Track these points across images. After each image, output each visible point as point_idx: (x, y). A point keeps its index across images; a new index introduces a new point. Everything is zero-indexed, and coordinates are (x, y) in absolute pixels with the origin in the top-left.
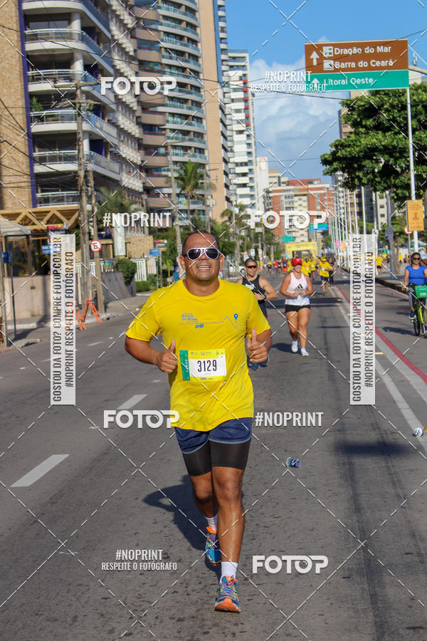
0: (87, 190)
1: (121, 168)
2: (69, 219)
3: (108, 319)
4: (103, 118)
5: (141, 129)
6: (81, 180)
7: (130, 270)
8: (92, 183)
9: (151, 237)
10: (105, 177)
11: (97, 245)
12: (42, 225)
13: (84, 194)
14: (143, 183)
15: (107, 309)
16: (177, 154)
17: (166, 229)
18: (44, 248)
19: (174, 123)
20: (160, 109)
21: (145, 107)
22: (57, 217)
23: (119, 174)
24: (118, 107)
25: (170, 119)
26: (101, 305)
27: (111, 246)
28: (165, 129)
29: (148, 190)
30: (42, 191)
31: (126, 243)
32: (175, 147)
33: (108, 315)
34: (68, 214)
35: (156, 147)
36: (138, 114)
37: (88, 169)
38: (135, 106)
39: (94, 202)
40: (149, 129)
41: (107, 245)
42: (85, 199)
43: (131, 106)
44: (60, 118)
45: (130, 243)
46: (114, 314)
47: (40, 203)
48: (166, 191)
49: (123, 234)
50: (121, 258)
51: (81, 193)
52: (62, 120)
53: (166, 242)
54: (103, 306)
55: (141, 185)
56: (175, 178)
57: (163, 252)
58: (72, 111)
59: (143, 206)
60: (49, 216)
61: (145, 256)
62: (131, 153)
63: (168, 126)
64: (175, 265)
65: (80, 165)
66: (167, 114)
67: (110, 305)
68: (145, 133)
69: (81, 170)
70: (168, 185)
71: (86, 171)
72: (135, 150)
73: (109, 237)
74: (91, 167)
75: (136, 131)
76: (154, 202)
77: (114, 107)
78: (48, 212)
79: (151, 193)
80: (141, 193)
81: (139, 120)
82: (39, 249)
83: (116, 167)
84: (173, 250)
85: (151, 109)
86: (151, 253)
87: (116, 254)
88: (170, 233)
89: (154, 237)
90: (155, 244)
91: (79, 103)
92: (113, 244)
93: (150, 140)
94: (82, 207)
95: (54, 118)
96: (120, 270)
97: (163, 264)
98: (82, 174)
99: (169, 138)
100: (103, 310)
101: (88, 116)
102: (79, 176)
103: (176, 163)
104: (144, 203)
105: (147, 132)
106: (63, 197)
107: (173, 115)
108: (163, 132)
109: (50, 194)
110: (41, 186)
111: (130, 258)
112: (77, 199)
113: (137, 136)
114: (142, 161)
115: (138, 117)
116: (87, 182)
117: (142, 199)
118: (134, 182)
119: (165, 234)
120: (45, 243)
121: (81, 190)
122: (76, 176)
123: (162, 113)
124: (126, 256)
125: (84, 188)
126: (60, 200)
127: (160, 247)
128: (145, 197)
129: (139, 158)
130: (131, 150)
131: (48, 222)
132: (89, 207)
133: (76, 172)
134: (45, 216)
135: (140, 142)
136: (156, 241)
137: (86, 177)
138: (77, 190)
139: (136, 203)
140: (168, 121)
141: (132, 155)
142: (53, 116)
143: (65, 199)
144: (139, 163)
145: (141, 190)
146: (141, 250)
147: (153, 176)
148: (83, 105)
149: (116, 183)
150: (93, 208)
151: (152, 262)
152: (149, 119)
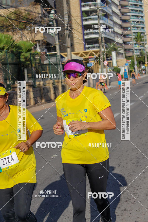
0: (102, 44)
1: (115, 36)
2: (96, 54)
3: (111, 88)
4: (108, 18)
5: (122, 22)
6: (100, 40)
7: (118, 71)
8: (104, 41)
9: (126, 59)
10: (109, 39)
11: (106, 63)
12: (87, 57)
13: (101, 45)
14: (123, 40)
15: (110, 85)
16: (135, 30)
17: (131, 56)
18: (88, 64)
19: (133, 19)
20: (128, 14)
21: (123, 14)
22: (92, 54)
23: (114, 37)
24: (113, 14)
25: (132, 17)
26: (108, 84)
27: (112, 63)
28: (130, 21)
29: (125, 43)
30: (88, 45)
31: (117, 62)
32: (134, 27)
33: (111, 87)
34: (96, 52)
35: (127, 28)
36: (120, 16)
37: (102, 36)
38: (119, 14)
39: (104, 48)
40: (124, 21)
41: (110, 62)
42: (101, 47)
43: (118, 13)
44: (93, 19)
45: (118, 61)
46: (113, 86)
47: (87, 49)
48: (131, 43)
49: (115, 59)
50: (115, 67)
51: (100, 45)
52: (94, 20)
53: (131, 60)
54: (109, 84)
55: (122, 41)
56: (134, 38)
57: (130, 64)
58: (97, 17)
59: (123, 48)
60: (89, 53)
61: (124, 66)
62: (118, 30)
63: (131, 20)
64: (134, 69)
65: (99, 35)
66: (131, 16)
67: (111, 83)
68: (123, 23)
69: (99, 37)
70: (131, 41)
71: (102, 37)
72: (120, 29)
73: (111, 59)
74: (103, 35)
75: (120, 22)
76: (127, 47)
77: (112, 14)
78: (89, 52)
79: (126, 44)
80: (122, 44)
81: (121, 18)
82: (86, 65)
83: (113, 35)
84: (133, 63)
85: (125, 14)
86: (125, 65)
87: (113, 66)
88: (132, 57)
89: (127, 59)
90: (127, 61)
91: (99, 14)
92: (112, 62)
93: (125, 25)
94: (100, 50)
95: (91, 19)
96: (115, 71)
97: (130, 68)
98: (100, 38)
99: (131, 24)
100: (109, 85)
101: (103, 18)
102: (99, 39)
103: (134, 33)
104: (123, 47)
105: (124, 22)
106: (95, 47)
107: (133, 16)
108: (130, 22)
109: (90, 46)
110: (87, 43)
111: (118, 67)
112: (99, 47)
113: (120, 24)
114: (122, 33)
115: (120, 17)
116: (102, 41)
117: (122, 46)
118: (119, 40)
119: (130, 58)
120: (88, 63)
121: (100, 44)
122: (98, 39)
123: (129, 15)
124: (117, 66)
125: (101, 43)
126: (94, 47)
127: (128, 62)
128: (123, 45)
129: (121, 32)
130: (118, 29)
131: (90, 55)
132: (103, 50)
133: (98, 38)
134: (88, 53)
135: (121, 26)
136: (127, 60)
137: (101, 39)
138: (98, 44)
139: (120, 47)
140: (131, 18)
141: (119, 31)
142: (90, 19)
143: (96, 47)
144: (121, 33)
145: (122, 43)
146: (122, 64)
147: (126, 37)
148: (100, 14)
149: (113, 41)
150: (104, 50)
151: (126, 68)
152: (124, 18)
